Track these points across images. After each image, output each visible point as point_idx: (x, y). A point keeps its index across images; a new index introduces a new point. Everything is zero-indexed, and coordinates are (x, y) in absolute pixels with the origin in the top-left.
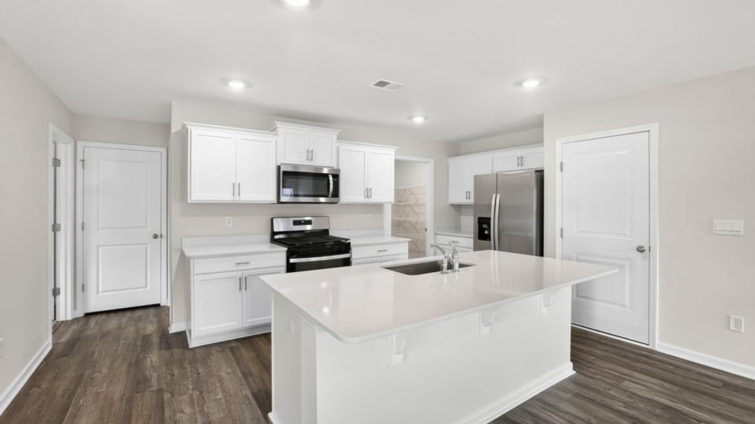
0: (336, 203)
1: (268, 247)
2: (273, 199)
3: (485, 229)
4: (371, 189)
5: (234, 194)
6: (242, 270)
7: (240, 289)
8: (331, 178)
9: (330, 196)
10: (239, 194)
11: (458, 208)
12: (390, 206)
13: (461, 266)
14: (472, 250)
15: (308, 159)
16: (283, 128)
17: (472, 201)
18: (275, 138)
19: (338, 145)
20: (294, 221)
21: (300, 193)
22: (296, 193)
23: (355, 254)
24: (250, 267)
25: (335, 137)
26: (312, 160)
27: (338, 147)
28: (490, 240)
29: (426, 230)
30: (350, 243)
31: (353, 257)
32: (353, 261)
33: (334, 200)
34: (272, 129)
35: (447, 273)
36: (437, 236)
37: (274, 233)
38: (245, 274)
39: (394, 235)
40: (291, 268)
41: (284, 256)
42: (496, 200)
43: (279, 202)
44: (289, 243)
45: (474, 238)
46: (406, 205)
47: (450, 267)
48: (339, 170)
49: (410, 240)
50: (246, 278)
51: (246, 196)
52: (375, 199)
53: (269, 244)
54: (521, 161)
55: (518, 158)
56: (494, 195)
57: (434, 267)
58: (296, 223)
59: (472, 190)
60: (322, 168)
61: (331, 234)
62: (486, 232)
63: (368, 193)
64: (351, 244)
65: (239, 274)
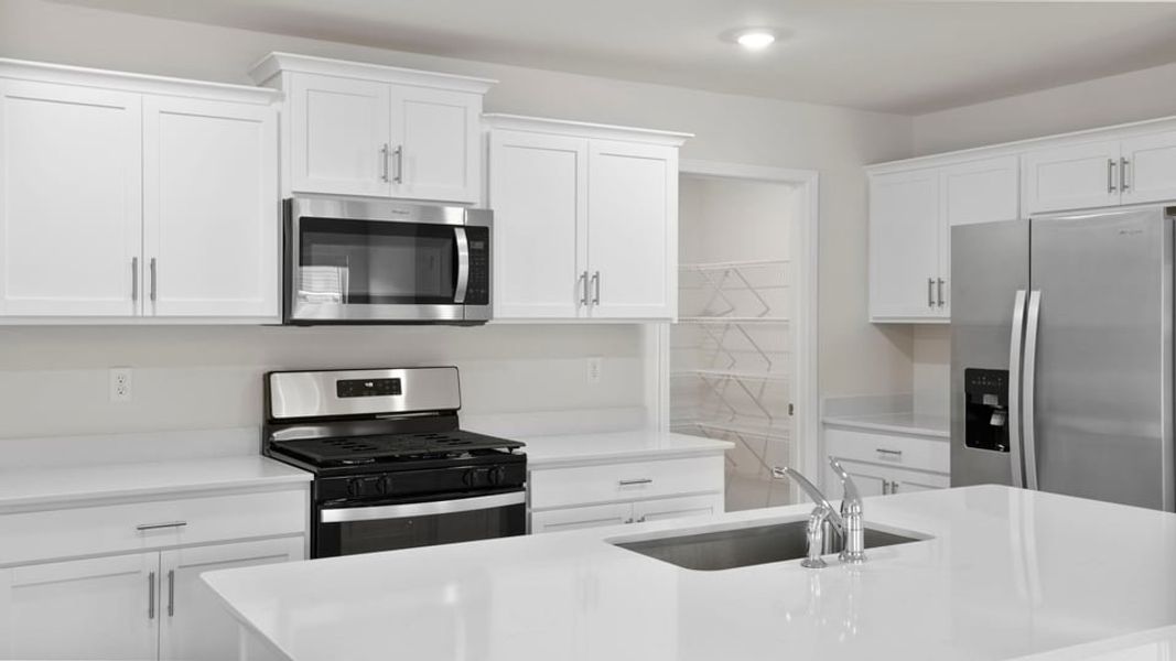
0: (482, 322)
1: (254, 470)
2: (271, 309)
3: (990, 411)
4: (596, 276)
5: (134, 297)
6: (159, 549)
7: (151, 615)
8: (462, 240)
9: (460, 298)
10: (153, 296)
11: (903, 335)
12: (666, 329)
13: (874, 539)
14: (948, 480)
15: (385, 178)
16: (301, 72)
17: (943, 314)
18: (277, 106)
19: (487, 128)
20: (339, 383)
21: (376, 289)
22: (360, 291)
23: (543, 492)
24: (186, 536)
25: (475, 104)
26: (398, 179)
27: (488, 137)
28: (1007, 449)
29: (791, 407)
30: (525, 455)
31: (536, 503)
32: (536, 518)
33: (473, 311)
34: (264, 77)
35: (824, 564)
36: (830, 432)
37: (272, 424)
38: (170, 560)
39: (678, 427)
40: (325, 542)
41: (300, 501)
42: (1026, 310)
43: (288, 320)
44: (319, 458)
45: (952, 439)
46: (727, 327)
47: (838, 544)
48: (489, 214)
49: (730, 445)
50: (171, 574)
51: (175, 303)
52: (611, 308)
53: (258, 459)
54: (1119, 174)
55: (1112, 164)
56: (1021, 295)
57: (787, 544)
58: (347, 389)
59: (946, 275)
60: (436, 206)
61: (467, 424)
62: (995, 421)
63: (589, 287)
64: (530, 460)
65: (150, 562)
